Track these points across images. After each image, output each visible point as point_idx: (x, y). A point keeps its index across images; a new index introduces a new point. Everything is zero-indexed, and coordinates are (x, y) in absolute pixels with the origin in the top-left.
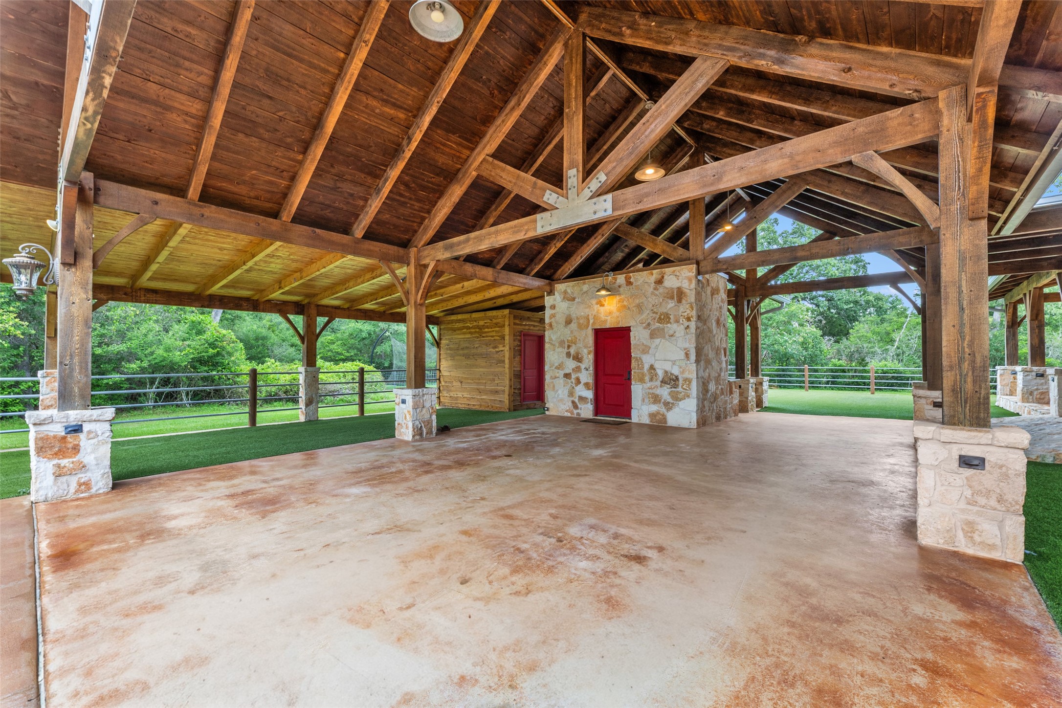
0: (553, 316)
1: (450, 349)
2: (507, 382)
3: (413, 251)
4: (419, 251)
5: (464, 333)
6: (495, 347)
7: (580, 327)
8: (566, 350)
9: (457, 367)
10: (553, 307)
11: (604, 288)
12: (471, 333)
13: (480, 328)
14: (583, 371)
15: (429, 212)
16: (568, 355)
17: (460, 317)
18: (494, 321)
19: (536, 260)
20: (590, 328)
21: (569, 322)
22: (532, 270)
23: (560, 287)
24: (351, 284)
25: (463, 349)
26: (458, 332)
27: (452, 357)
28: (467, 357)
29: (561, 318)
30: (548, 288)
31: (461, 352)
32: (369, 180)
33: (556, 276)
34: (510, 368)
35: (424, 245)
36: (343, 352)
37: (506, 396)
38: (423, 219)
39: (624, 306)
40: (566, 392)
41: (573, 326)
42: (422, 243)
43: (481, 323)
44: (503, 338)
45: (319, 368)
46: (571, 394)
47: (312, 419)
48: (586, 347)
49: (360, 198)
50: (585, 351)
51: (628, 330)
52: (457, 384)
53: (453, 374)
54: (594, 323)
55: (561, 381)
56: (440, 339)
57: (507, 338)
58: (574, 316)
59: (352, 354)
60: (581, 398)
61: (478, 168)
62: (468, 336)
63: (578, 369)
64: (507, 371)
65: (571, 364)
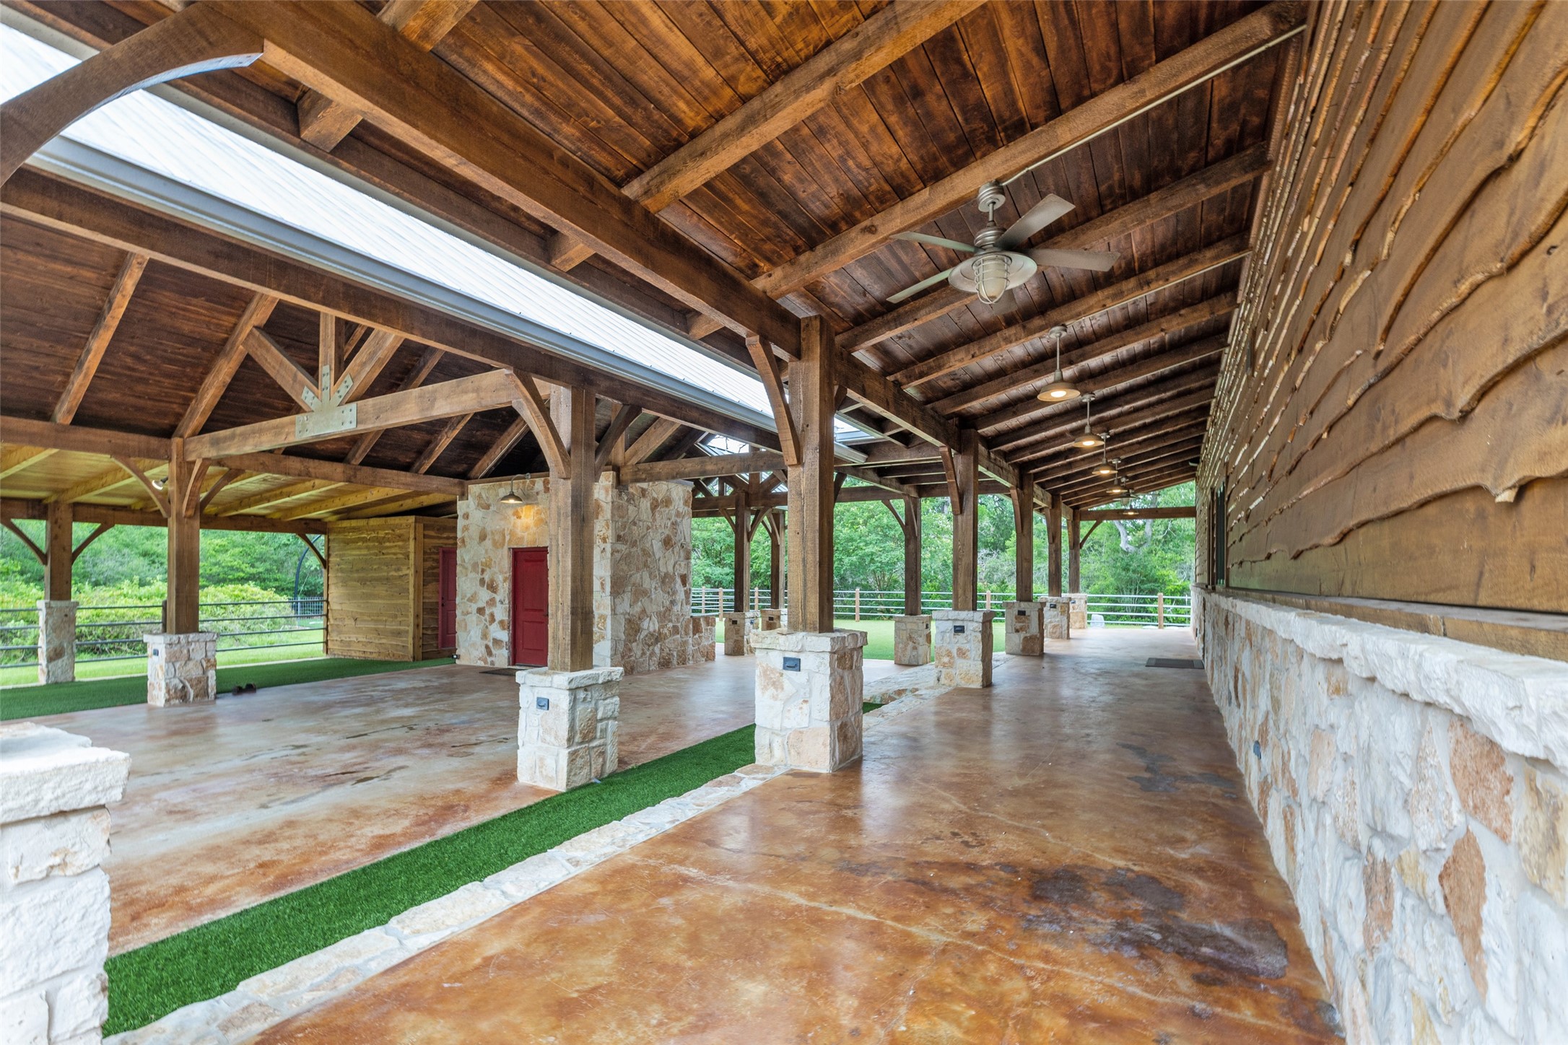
0: (466, 528)
1: (342, 571)
2: (411, 619)
3: (176, 441)
4: (184, 444)
5: (359, 548)
6: (399, 570)
7: (496, 545)
8: (479, 576)
9: (351, 597)
10: (466, 516)
11: (512, 495)
12: (367, 548)
13: (381, 541)
14: (498, 604)
15: (194, 390)
16: (482, 582)
17: (354, 523)
18: (398, 532)
19: (426, 453)
20: (506, 547)
21: (483, 537)
22: (421, 466)
23: (474, 489)
24: (109, 478)
25: (357, 571)
26: (353, 545)
27: (345, 583)
28: (363, 581)
29: (474, 532)
30: (457, 490)
31: (356, 575)
32: (62, 350)
33: (473, 474)
34: (416, 600)
35: (193, 435)
36: (243, 567)
37: (410, 640)
38: (190, 399)
39: (542, 520)
40: (479, 634)
41: (488, 543)
42: (189, 432)
43: (381, 534)
44: (408, 557)
45: (77, 603)
46: (485, 636)
47: (61, 679)
48: (501, 572)
49: (57, 372)
50: (501, 578)
51: (544, 551)
52: (350, 622)
53: (345, 607)
54: (510, 541)
55: (474, 617)
56: (329, 555)
57: (412, 556)
58: (488, 529)
59: (261, 570)
60: (496, 642)
61: (244, 343)
62: (364, 552)
63: (492, 602)
64: (411, 603)
65: (485, 595)
